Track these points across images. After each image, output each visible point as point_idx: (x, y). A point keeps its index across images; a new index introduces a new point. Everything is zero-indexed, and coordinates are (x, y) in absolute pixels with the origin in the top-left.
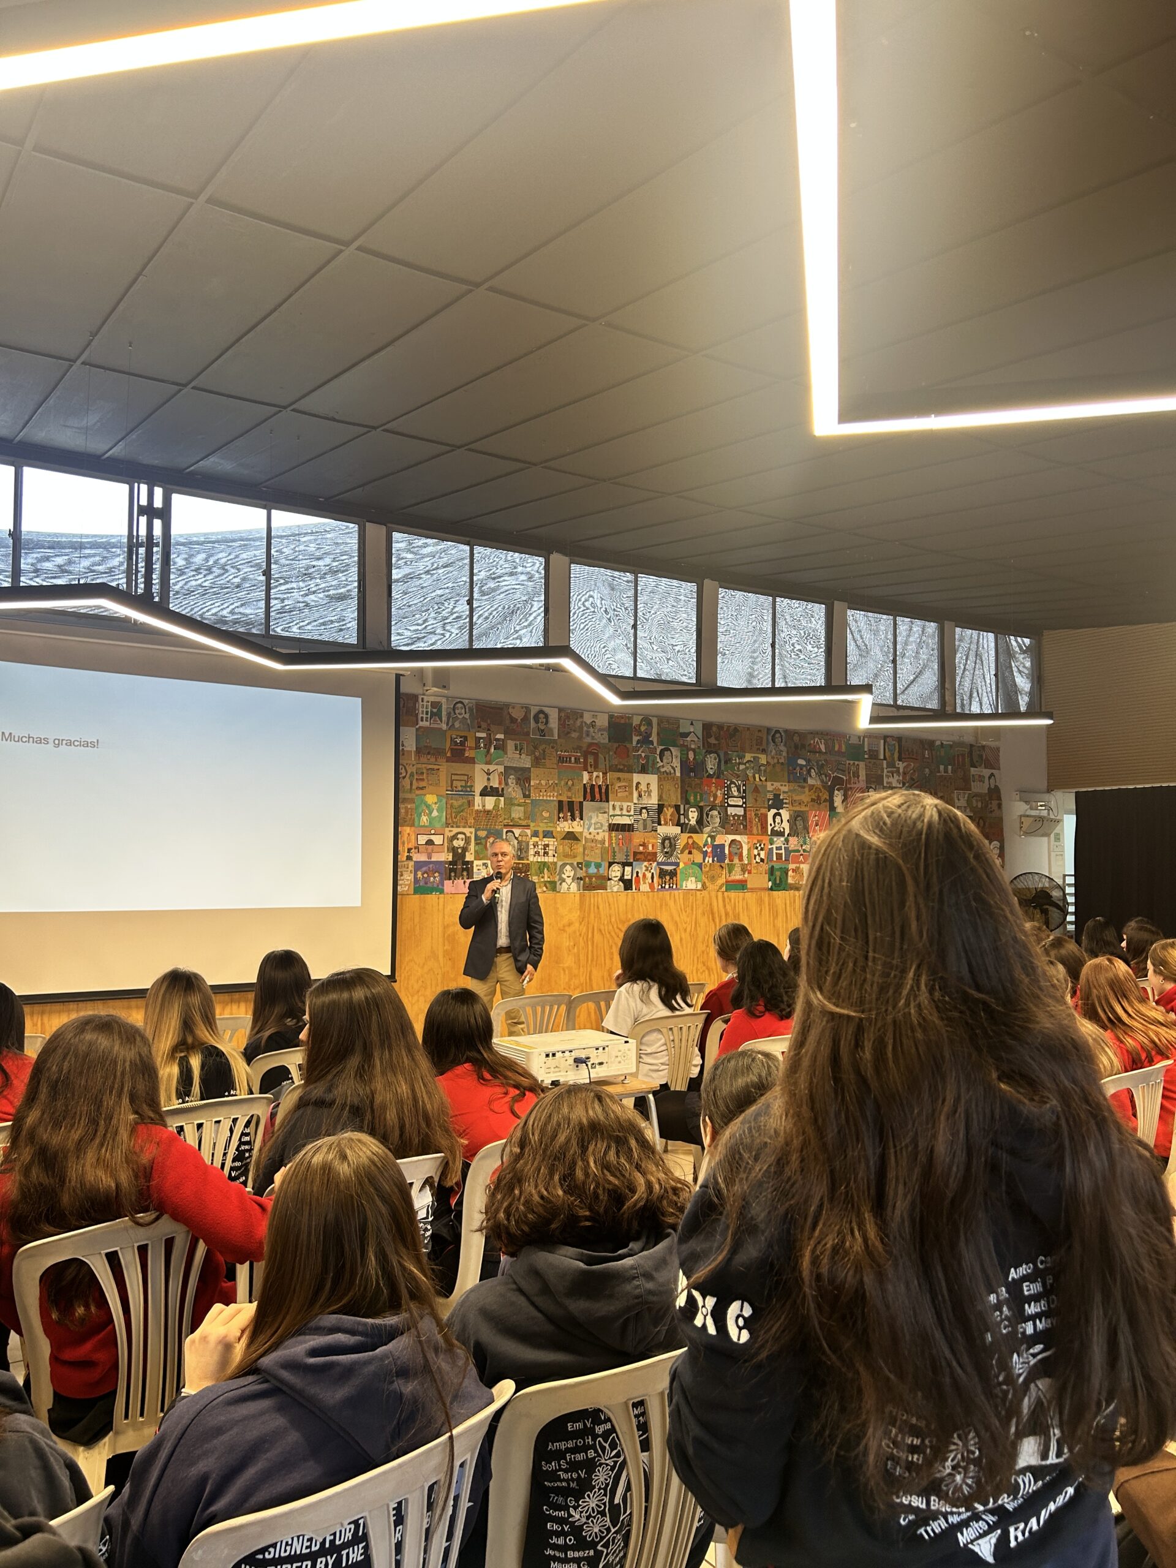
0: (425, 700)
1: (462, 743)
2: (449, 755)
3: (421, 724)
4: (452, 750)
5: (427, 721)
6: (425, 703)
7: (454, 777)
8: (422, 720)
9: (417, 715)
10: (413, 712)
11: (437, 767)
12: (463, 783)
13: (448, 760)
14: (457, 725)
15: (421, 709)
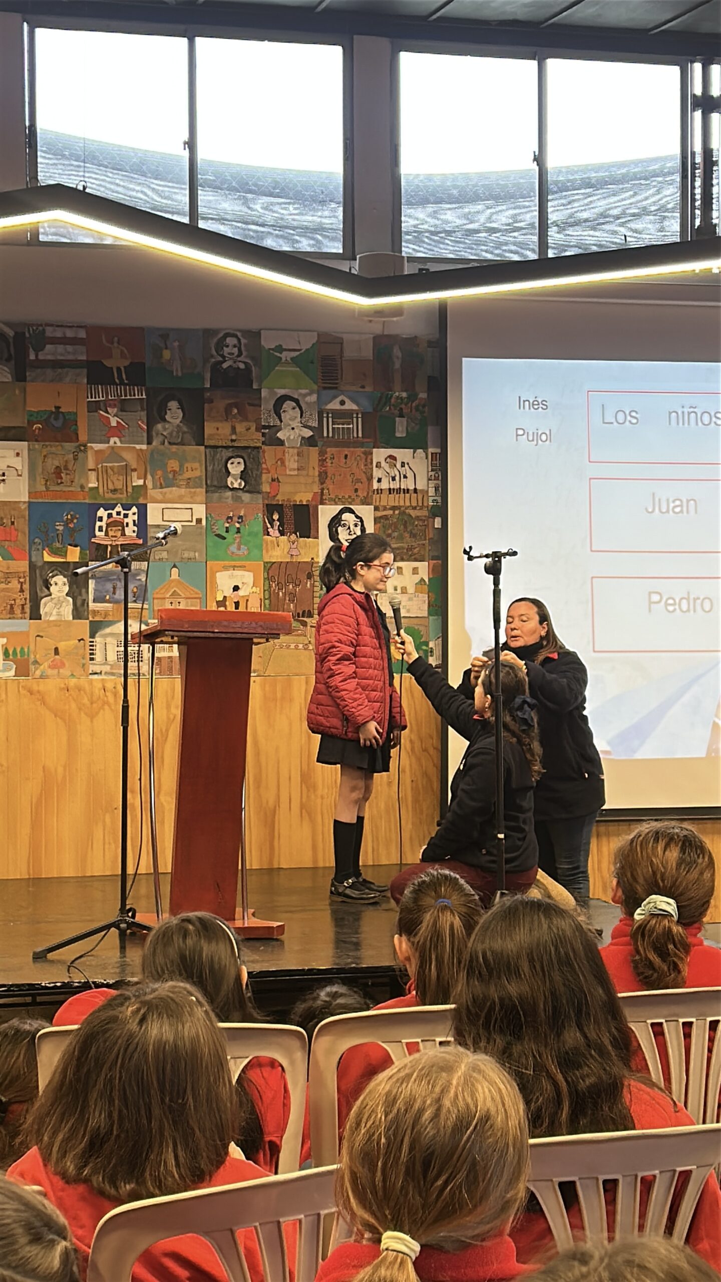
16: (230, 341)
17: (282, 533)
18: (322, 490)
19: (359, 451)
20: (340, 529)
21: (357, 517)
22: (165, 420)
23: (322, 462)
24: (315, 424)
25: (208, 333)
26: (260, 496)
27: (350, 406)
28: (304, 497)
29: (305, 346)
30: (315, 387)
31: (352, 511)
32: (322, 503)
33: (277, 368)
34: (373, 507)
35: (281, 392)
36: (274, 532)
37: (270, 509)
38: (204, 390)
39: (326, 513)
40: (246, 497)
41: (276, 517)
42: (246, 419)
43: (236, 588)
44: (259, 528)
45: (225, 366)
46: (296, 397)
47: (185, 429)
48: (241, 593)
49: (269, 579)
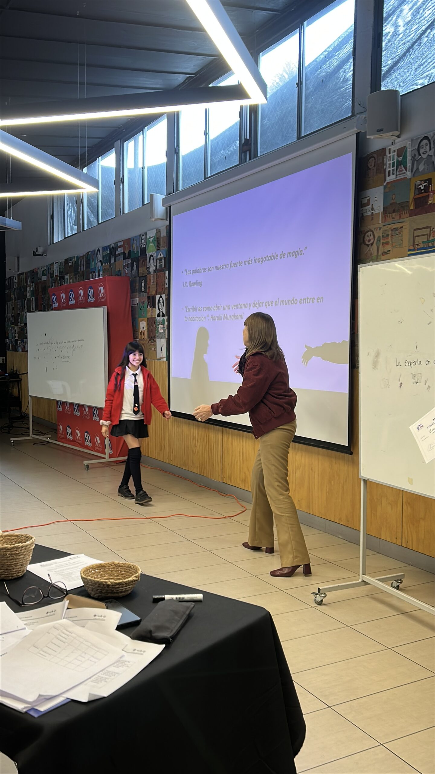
0: (392, 151)
1: (426, 188)
2: (412, 207)
3: (389, 179)
4: (416, 200)
5: (393, 174)
6: (392, 154)
7: (417, 233)
8: (389, 175)
9: (385, 170)
10: (381, 169)
11: (400, 225)
12: (425, 238)
13: (413, 214)
14: (421, 168)
15: (388, 163)
16: (143, 237)
17: (150, 307)
18: (157, 289)
19: (163, 272)
20: (160, 304)
21: (163, 299)
22: (133, 269)
23: (157, 278)
24: (155, 265)
25: (140, 235)
26: (146, 293)
27: (162, 256)
28: (154, 293)
29: (154, 235)
30: (156, 250)
31: (162, 297)
32: (157, 295)
33: (150, 245)
34: (165, 295)
35: (150, 254)
36: (149, 307)
37: (149, 298)
38: (139, 257)
39: (157, 297)
40: (144, 294)
41: (149, 301)
42: (145, 266)
43: (143, 328)
44: (146, 306)
45: (142, 247)
46: (153, 255)
47: (136, 272)
48: (144, 329)
49: (148, 324)
